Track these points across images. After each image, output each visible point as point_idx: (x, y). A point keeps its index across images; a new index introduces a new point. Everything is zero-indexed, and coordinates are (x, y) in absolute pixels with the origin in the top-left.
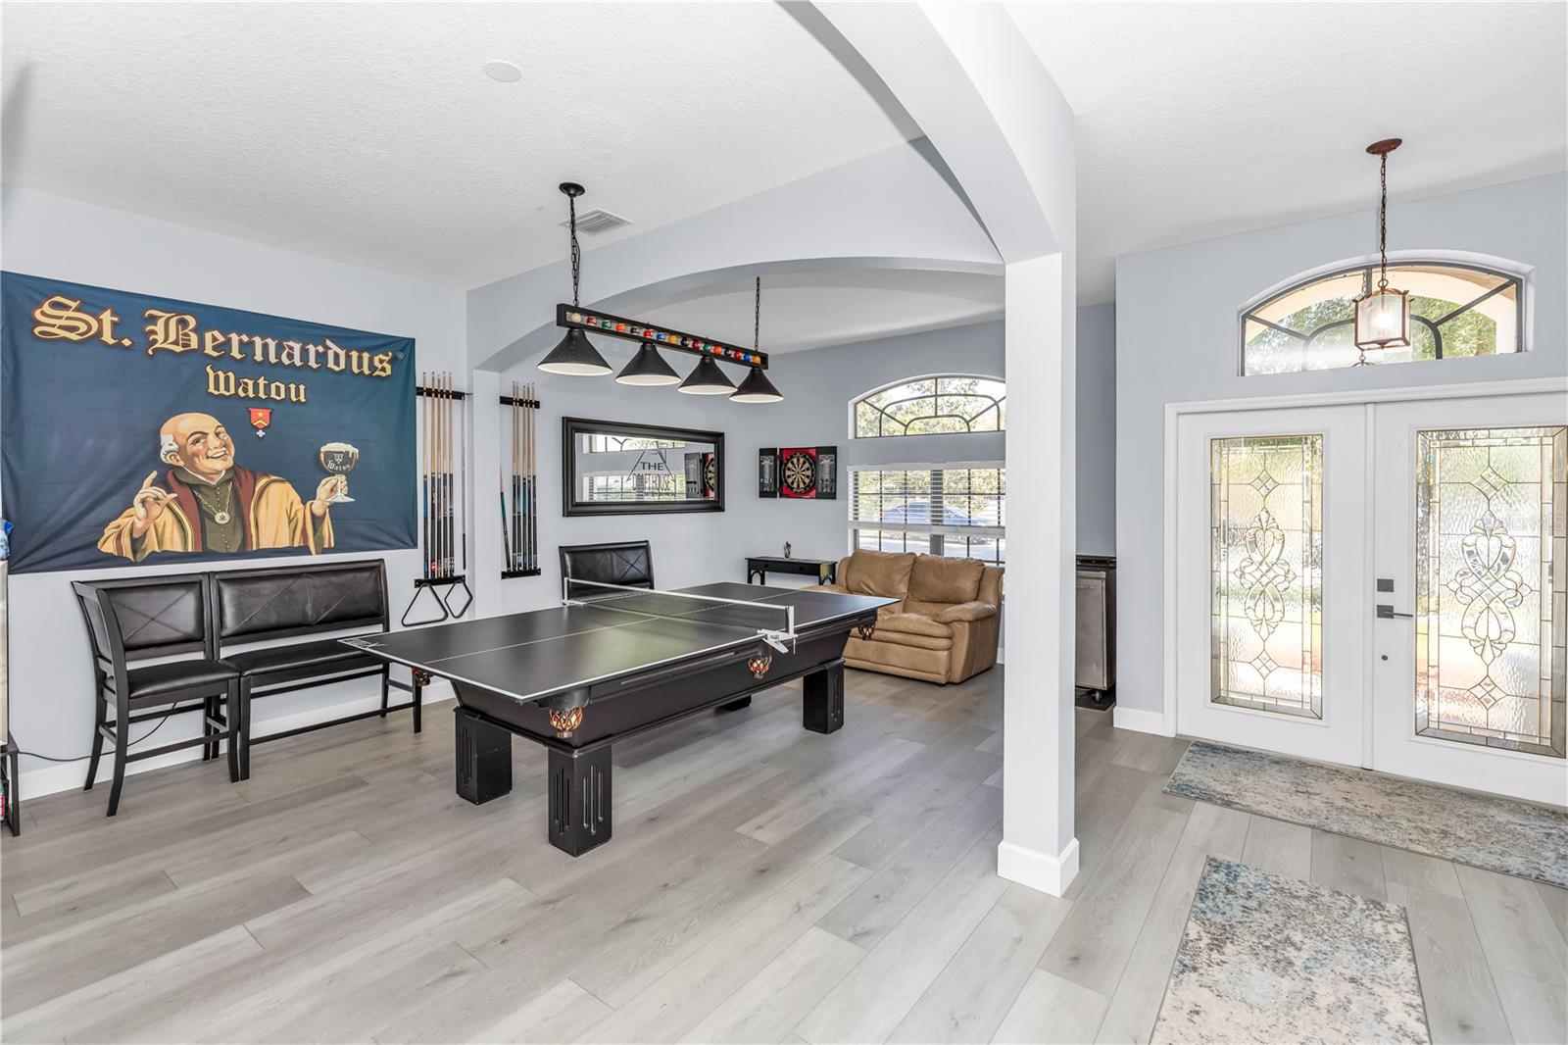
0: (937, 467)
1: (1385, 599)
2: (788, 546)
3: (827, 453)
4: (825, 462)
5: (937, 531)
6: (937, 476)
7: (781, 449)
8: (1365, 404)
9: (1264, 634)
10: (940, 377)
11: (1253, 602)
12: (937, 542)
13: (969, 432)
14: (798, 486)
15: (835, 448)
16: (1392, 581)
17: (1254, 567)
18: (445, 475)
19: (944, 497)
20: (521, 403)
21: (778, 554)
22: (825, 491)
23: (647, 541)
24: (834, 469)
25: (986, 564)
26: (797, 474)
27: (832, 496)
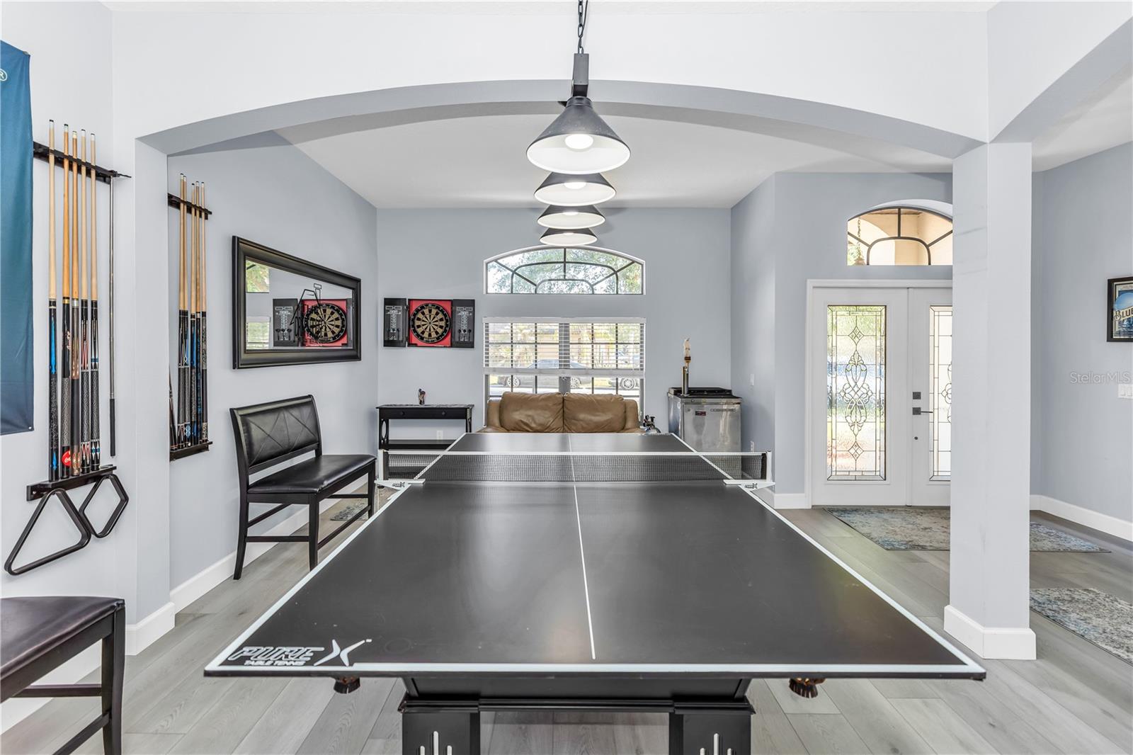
0: (565, 320)
1: (917, 403)
2: (422, 393)
3: (465, 306)
4: (463, 314)
5: (566, 374)
6: (565, 330)
7: (409, 300)
8: (908, 288)
9: (856, 431)
10: (569, 247)
11: (850, 410)
12: (565, 383)
13: (593, 293)
14: (430, 335)
15: (474, 301)
16: (920, 393)
17: (851, 389)
18: (84, 303)
19: (571, 346)
20: (190, 207)
21: (413, 401)
22: (462, 340)
23: (310, 396)
24: (472, 320)
25: (625, 398)
26: (430, 323)
27: (470, 345)
